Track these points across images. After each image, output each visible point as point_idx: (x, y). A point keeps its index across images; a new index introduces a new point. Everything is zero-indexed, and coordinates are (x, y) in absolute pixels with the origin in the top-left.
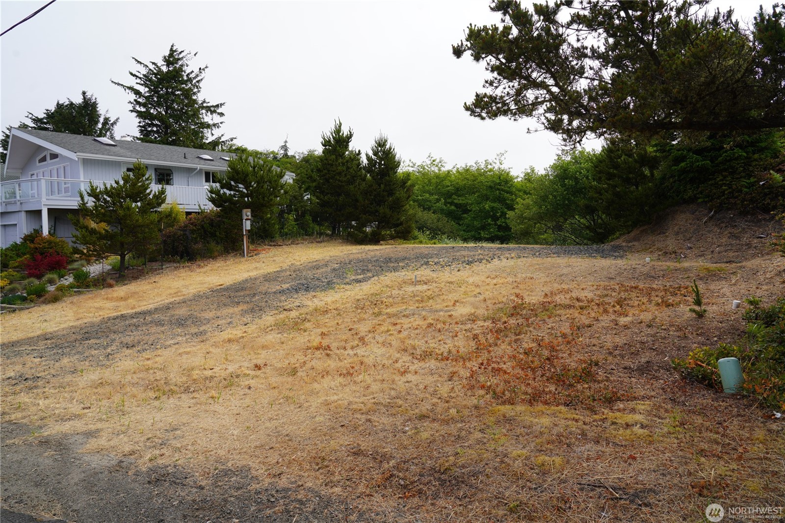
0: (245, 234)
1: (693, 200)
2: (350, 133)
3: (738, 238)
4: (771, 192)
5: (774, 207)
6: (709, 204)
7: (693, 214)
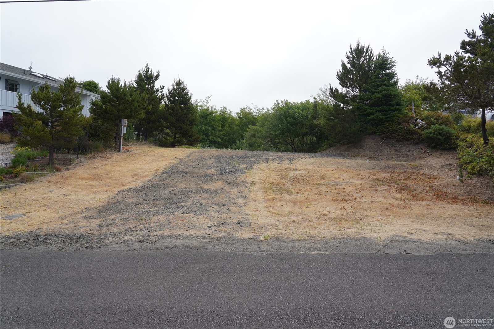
0: (122, 136)
1: (374, 133)
2: (158, 74)
3: (399, 152)
4: (410, 133)
5: (411, 139)
6: (382, 136)
7: (374, 140)
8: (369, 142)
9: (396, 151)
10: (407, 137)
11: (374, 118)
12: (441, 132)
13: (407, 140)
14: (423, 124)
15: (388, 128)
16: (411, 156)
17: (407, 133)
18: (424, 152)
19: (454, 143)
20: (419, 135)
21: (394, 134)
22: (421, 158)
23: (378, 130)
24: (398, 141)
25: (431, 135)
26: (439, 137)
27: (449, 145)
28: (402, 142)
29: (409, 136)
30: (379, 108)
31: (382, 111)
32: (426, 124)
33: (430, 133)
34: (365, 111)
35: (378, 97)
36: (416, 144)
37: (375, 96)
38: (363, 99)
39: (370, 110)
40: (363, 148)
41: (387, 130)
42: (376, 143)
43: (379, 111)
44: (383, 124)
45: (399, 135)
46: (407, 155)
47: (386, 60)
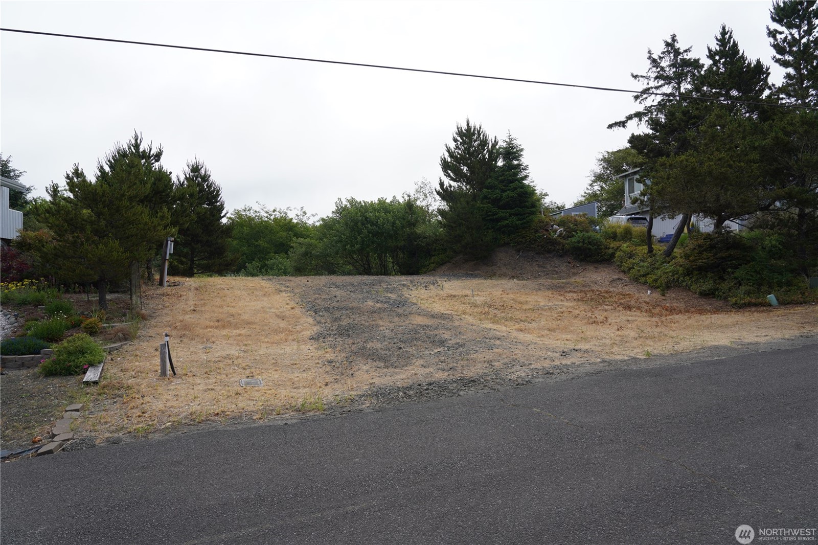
0: (168, 258)
1: (506, 244)
2: (160, 151)
3: (544, 267)
4: (550, 242)
5: (554, 250)
6: (518, 247)
7: (507, 253)
8: (502, 256)
9: (539, 266)
10: (548, 248)
11: (508, 224)
12: (590, 240)
13: (549, 252)
14: (561, 231)
15: (524, 237)
16: (560, 272)
17: (547, 243)
18: (573, 267)
19: (605, 253)
20: (561, 244)
21: (533, 244)
22: (574, 274)
23: (511, 240)
24: (538, 254)
25: (581, 244)
26: (590, 246)
27: (601, 256)
28: (543, 254)
29: (550, 247)
30: (513, 211)
31: (516, 215)
32: (564, 231)
33: (579, 242)
34: (495, 215)
35: (511, 197)
36: (561, 256)
37: (508, 195)
38: (490, 198)
39: (502, 213)
40: (496, 265)
41: (523, 240)
42: (511, 258)
43: (513, 214)
44: (518, 232)
45: (538, 246)
46: (555, 271)
47: (513, 148)
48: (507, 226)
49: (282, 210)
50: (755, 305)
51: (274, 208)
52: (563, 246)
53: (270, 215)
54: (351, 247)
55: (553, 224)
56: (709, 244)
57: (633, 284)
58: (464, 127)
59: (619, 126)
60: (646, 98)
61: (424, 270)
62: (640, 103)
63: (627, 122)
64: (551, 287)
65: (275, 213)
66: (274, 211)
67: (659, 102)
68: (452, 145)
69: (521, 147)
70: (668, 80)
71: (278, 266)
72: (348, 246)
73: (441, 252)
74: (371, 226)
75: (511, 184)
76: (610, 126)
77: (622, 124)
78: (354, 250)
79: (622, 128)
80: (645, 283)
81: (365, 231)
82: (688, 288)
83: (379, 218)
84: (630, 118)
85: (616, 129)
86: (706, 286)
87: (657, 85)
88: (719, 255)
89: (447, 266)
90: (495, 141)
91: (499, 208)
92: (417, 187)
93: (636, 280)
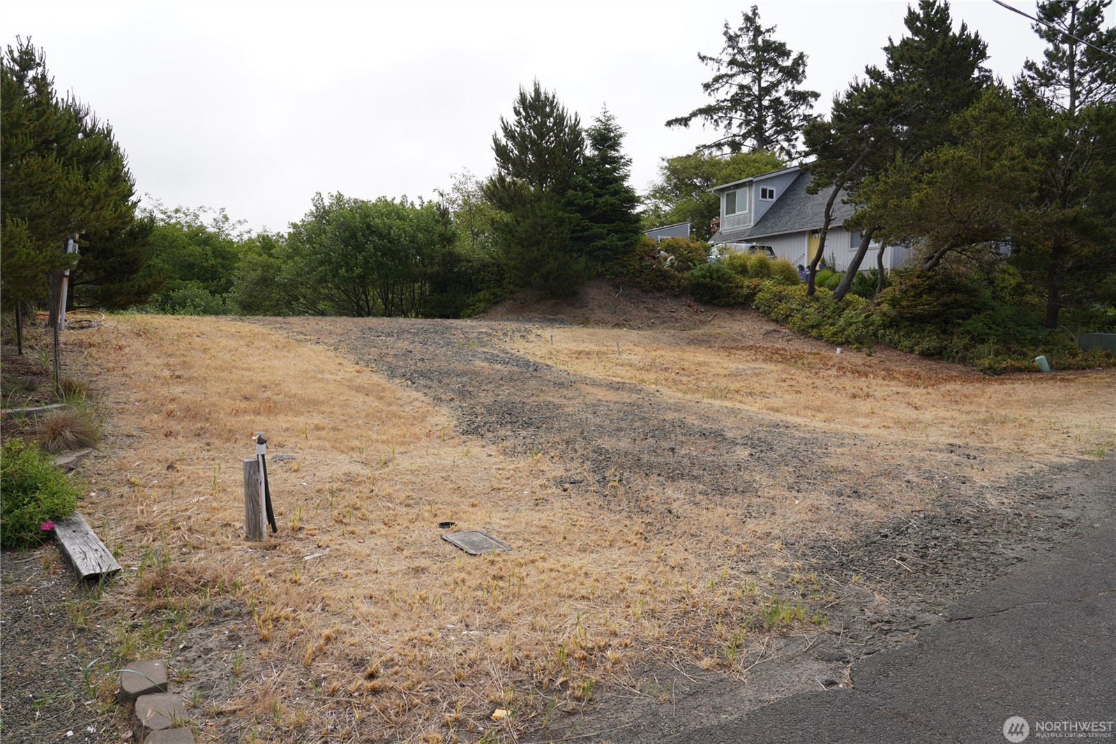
1: (600, 276)
3: (656, 312)
4: (661, 275)
5: (666, 288)
6: (617, 281)
7: (601, 289)
8: (595, 293)
9: (649, 310)
10: (658, 284)
11: (605, 245)
13: (660, 289)
14: (672, 259)
15: (625, 266)
16: (681, 319)
17: (657, 276)
18: (697, 312)
19: (739, 294)
20: (676, 279)
21: (638, 277)
22: (703, 323)
23: (606, 271)
24: (645, 291)
25: (708, 280)
26: (720, 283)
27: (733, 298)
28: (652, 292)
29: (662, 283)
30: (611, 227)
31: (616, 232)
32: (676, 259)
33: (704, 277)
34: (587, 230)
35: (611, 205)
36: (676, 297)
37: (606, 201)
38: (578, 205)
39: (597, 229)
40: (587, 307)
41: (625, 271)
42: (607, 296)
43: (613, 231)
44: (617, 259)
45: (645, 280)
46: (673, 317)
47: (610, 130)
48: (604, 248)
49: (191, 211)
50: (1020, 370)
51: (177, 207)
52: (679, 281)
53: (169, 217)
54: (347, 271)
55: (660, 250)
56: (928, 285)
57: (800, 339)
58: (530, 93)
59: (680, 124)
60: (718, 89)
61: (468, 311)
62: (709, 94)
63: (690, 120)
64: (692, 341)
65: (177, 215)
66: (177, 211)
67: (733, 96)
68: (512, 119)
69: (622, 131)
70: (745, 67)
71: (194, 301)
72: (343, 271)
73: (492, 286)
74: (379, 239)
75: (610, 186)
76: (669, 123)
77: (684, 122)
78: (352, 278)
79: (683, 127)
80: (820, 338)
81: (370, 246)
82: (893, 346)
83: (391, 228)
84: (694, 114)
85: (676, 127)
86: (930, 343)
87: (730, 73)
88: (942, 300)
89: (505, 306)
90: (576, 120)
91: (592, 219)
92: (453, 181)
93: (804, 332)
